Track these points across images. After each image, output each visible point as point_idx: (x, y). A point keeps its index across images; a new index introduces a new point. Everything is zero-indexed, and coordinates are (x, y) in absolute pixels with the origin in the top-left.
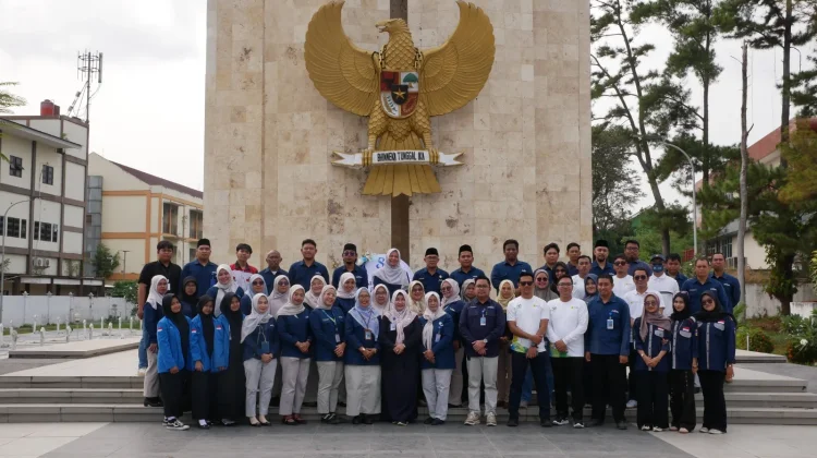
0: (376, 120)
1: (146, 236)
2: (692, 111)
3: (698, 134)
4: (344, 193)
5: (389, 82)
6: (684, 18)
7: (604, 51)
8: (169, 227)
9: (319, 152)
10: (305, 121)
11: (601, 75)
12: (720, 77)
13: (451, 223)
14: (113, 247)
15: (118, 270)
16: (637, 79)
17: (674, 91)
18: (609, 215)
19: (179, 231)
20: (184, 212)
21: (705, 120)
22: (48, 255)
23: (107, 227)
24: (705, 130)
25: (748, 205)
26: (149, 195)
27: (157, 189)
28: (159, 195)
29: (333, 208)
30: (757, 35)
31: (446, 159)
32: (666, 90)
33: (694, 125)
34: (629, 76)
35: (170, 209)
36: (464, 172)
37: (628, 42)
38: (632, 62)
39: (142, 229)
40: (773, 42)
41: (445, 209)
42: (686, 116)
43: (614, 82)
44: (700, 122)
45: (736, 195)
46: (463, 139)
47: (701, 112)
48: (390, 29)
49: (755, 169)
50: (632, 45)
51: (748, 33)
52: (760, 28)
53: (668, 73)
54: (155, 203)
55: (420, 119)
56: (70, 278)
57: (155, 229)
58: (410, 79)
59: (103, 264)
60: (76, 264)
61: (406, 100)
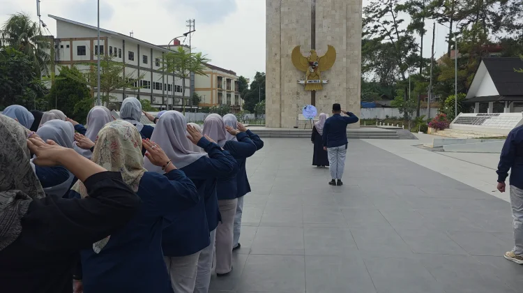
0: (308, 72)
1: (211, 89)
2: (417, 45)
3: (419, 53)
4: (300, 90)
5: (311, 64)
6: (416, 10)
7: (385, 22)
8: (219, 86)
9: (294, 80)
10: (291, 73)
11: (384, 31)
12: (426, 33)
13: (325, 97)
14: (199, 94)
15: (201, 102)
16: (397, 32)
17: (409, 38)
18: (394, 79)
19: (223, 87)
20: (224, 80)
21: (421, 48)
22: (179, 97)
23: (197, 86)
24: (421, 52)
25: (433, 81)
26: (212, 73)
27: (215, 71)
28: (215, 73)
29: (298, 93)
30: (441, 18)
31: (324, 82)
32: (407, 38)
33: (417, 50)
34: (395, 31)
35: (220, 78)
36: (328, 85)
37: (394, 18)
38: (396, 26)
39: (210, 87)
40: (447, 20)
41: (324, 93)
42: (414, 47)
43: (388, 34)
44: (419, 49)
45: (428, 77)
46: (328, 76)
47: (420, 46)
48: (311, 52)
49: (436, 68)
50: (396, 19)
51: (437, 17)
52: (441, 15)
53: (407, 32)
54: (214, 76)
55: (318, 72)
56: (187, 105)
57: (214, 87)
58: (316, 63)
59: (195, 100)
60: (188, 100)
61: (315, 68)
